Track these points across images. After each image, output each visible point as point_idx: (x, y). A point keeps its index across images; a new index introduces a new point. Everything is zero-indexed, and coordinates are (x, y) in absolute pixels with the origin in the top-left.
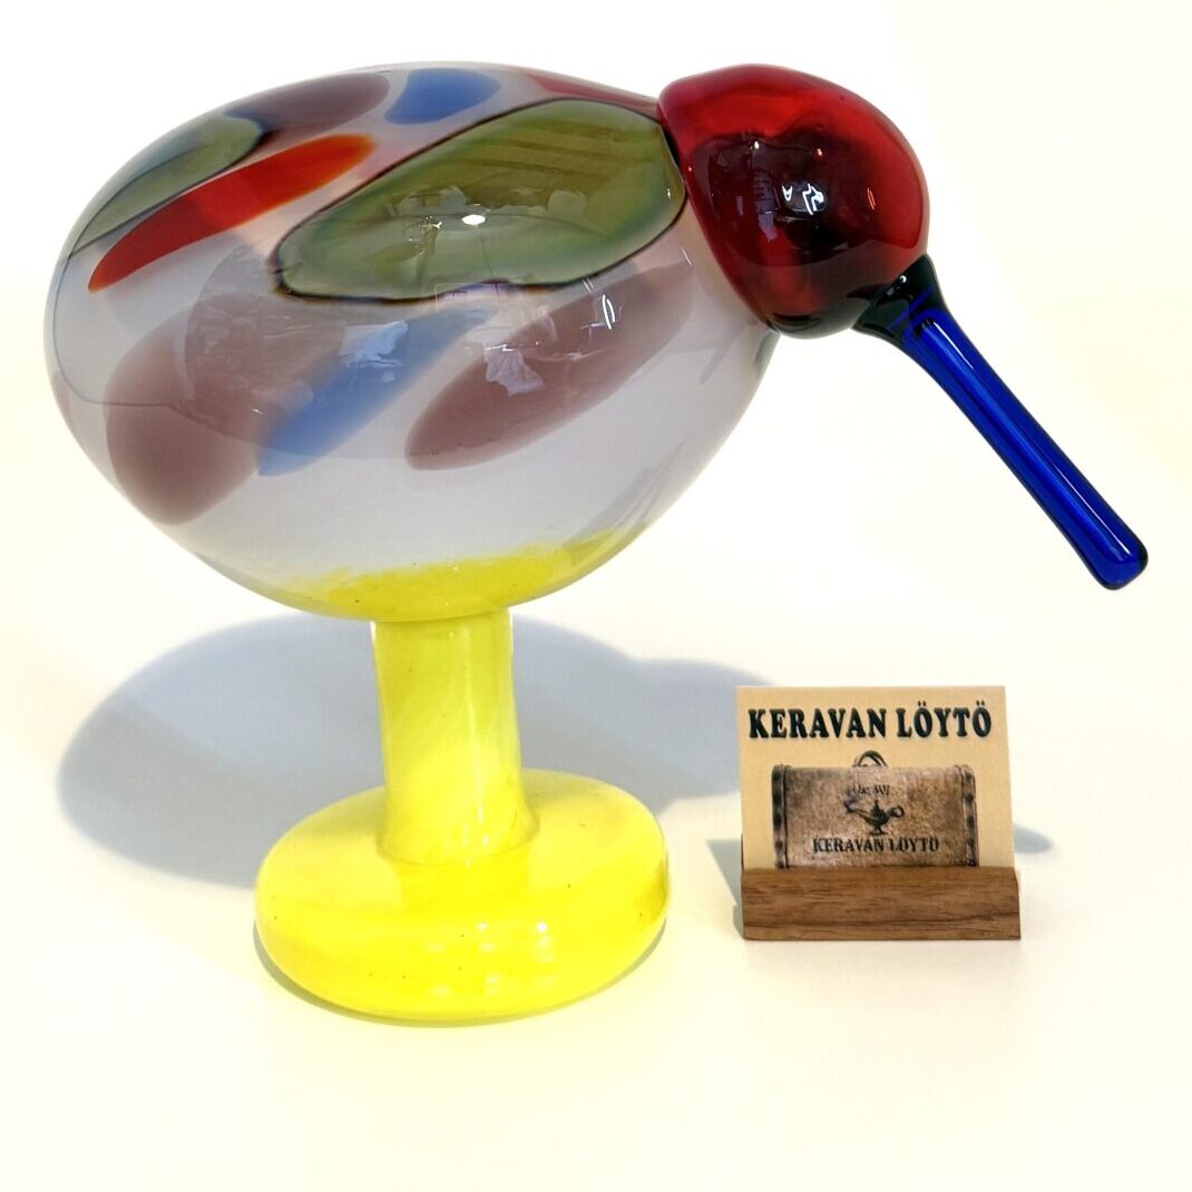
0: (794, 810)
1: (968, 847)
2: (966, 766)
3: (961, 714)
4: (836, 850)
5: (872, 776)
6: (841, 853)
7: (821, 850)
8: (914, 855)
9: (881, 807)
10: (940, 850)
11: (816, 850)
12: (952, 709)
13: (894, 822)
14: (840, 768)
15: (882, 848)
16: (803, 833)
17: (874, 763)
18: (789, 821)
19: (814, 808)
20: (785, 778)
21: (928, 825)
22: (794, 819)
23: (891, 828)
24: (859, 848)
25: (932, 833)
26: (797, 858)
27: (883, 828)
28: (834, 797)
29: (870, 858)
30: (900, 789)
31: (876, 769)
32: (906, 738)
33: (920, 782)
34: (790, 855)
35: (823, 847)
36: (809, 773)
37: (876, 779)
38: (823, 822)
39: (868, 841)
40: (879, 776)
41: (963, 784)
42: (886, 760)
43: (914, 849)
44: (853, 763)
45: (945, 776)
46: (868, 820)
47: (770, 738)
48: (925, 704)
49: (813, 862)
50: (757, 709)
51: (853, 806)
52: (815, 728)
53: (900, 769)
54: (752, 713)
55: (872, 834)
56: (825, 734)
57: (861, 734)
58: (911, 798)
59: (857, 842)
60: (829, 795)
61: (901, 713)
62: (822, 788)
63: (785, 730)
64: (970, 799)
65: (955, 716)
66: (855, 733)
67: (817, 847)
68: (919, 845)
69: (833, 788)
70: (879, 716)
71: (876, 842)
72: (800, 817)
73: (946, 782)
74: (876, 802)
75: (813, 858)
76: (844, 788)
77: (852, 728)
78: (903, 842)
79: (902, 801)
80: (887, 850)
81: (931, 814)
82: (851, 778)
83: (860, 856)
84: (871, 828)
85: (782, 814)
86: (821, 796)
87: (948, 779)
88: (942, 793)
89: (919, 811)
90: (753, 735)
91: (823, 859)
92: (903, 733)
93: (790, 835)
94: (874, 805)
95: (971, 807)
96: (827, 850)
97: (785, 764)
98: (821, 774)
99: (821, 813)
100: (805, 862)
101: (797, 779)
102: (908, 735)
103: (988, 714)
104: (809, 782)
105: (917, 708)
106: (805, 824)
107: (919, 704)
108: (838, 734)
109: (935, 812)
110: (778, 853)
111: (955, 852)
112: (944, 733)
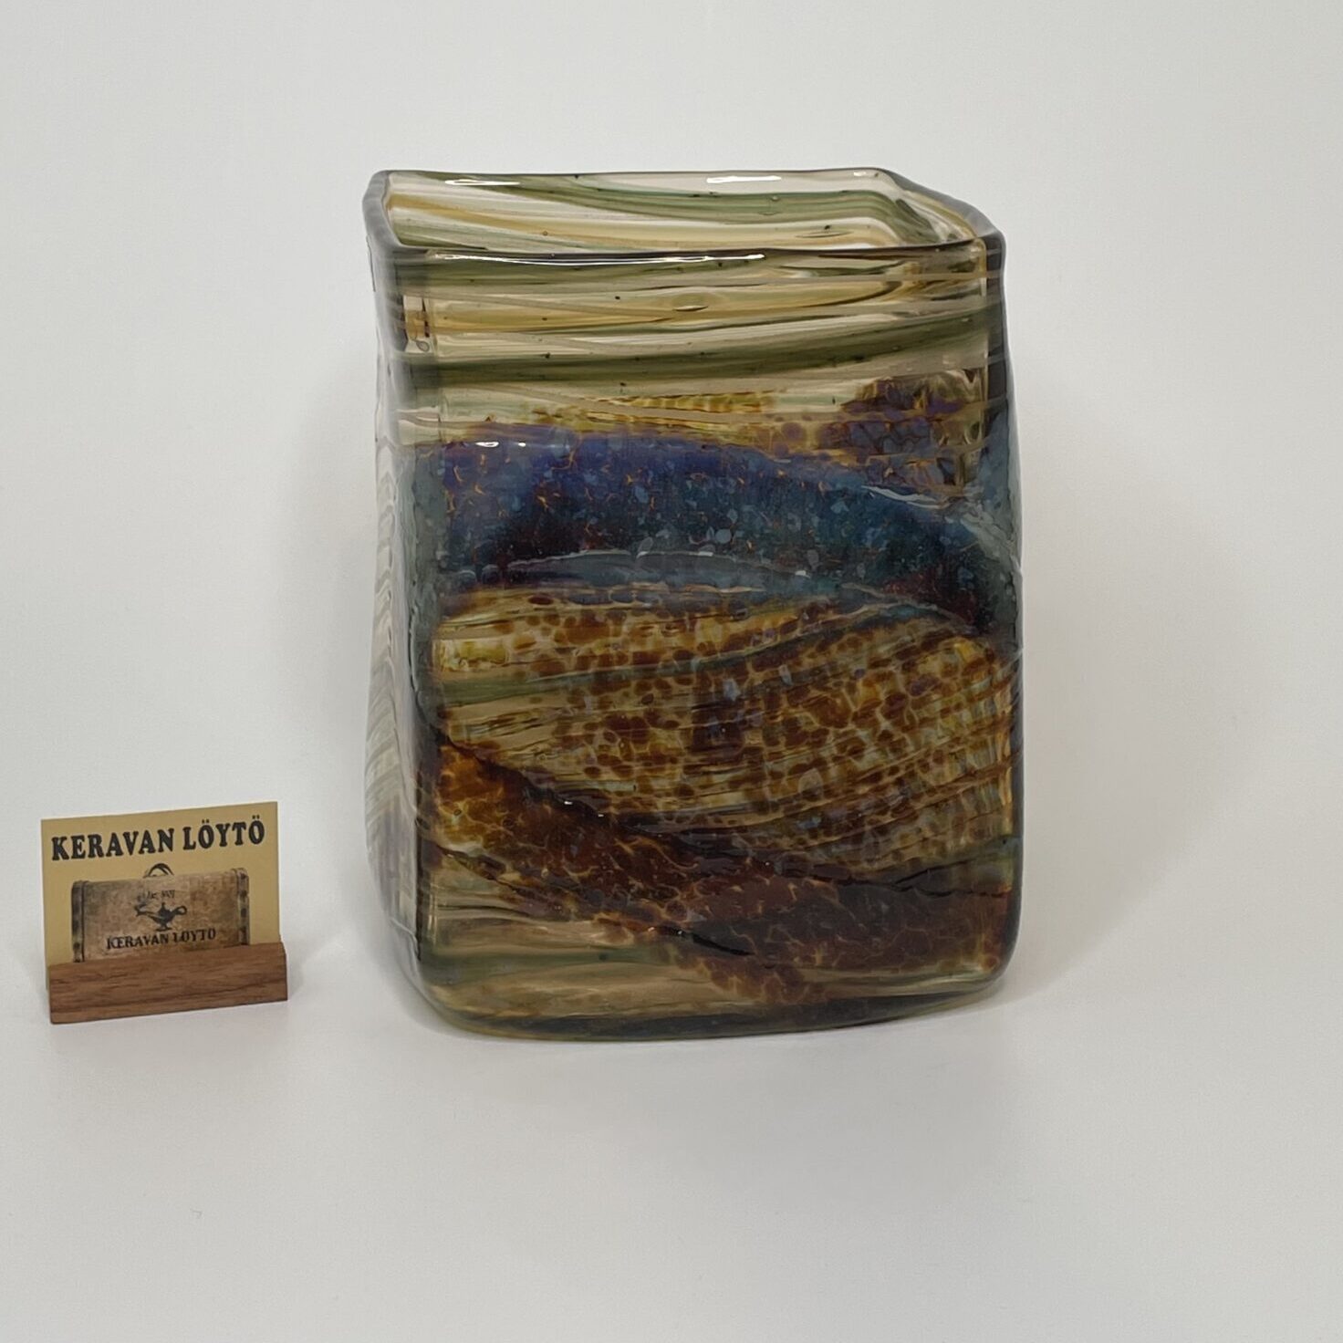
0: (91, 917)
1: (241, 933)
2: (242, 869)
3: (239, 826)
4: (127, 945)
5: (161, 883)
6: (131, 949)
7: (114, 947)
8: (194, 943)
9: (167, 907)
10: (216, 938)
11: (109, 947)
12: (232, 824)
13: (178, 918)
14: (134, 880)
15: (167, 940)
16: (97, 935)
17: (162, 872)
18: (86, 925)
19: (108, 911)
20: (83, 891)
21: (207, 919)
22: (91, 923)
23: (175, 924)
24: (147, 942)
25: (210, 925)
26: (92, 955)
27: (168, 925)
28: (126, 901)
29: (157, 950)
30: (183, 892)
31: (166, 877)
32: (192, 851)
33: (201, 885)
34: (86, 953)
35: (116, 944)
36: (106, 886)
37: (163, 886)
38: (116, 924)
39: (155, 937)
40: (165, 883)
41: (238, 883)
42: (171, 869)
43: (194, 939)
44: (143, 874)
45: (224, 878)
46: (155, 919)
47: (70, 860)
48: (208, 821)
49: (108, 957)
50: (59, 836)
51: (142, 910)
52: (111, 848)
53: (184, 876)
54: (55, 840)
55: (158, 930)
56: (119, 853)
57: (152, 850)
58: (194, 898)
59: (145, 938)
60: (122, 902)
61: (187, 830)
62: (116, 897)
63: (84, 852)
64: (244, 894)
65: (233, 829)
66: (146, 850)
67: (110, 945)
68: (199, 934)
69: (125, 897)
70: (168, 835)
71: (162, 936)
72: (96, 922)
73: (224, 883)
74: (163, 904)
75: (107, 954)
76: (136, 895)
77: (143, 846)
78: (186, 935)
79: (186, 902)
80: (171, 942)
81: (210, 910)
82: (142, 886)
83: (147, 949)
84: (159, 925)
85: (80, 923)
86: (114, 904)
87: (226, 880)
88: (220, 892)
89: (199, 907)
90: (56, 858)
91: (116, 954)
92: (187, 846)
93: (86, 936)
94: (160, 907)
95: (244, 901)
96: (119, 947)
97: (84, 879)
98: (115, 885)
99: (114, 917)
100: (100, 957)
101: (93, 891)
102: (194, 847)
103: (263, 827)
104: (104, 893)
105: (201, 825)
106: (99, 925)
107: (203, 822)
108: (131, 852)
109: (213, 908)
110: (76, 953)
111: (229, 939)
112: (223, 843)
